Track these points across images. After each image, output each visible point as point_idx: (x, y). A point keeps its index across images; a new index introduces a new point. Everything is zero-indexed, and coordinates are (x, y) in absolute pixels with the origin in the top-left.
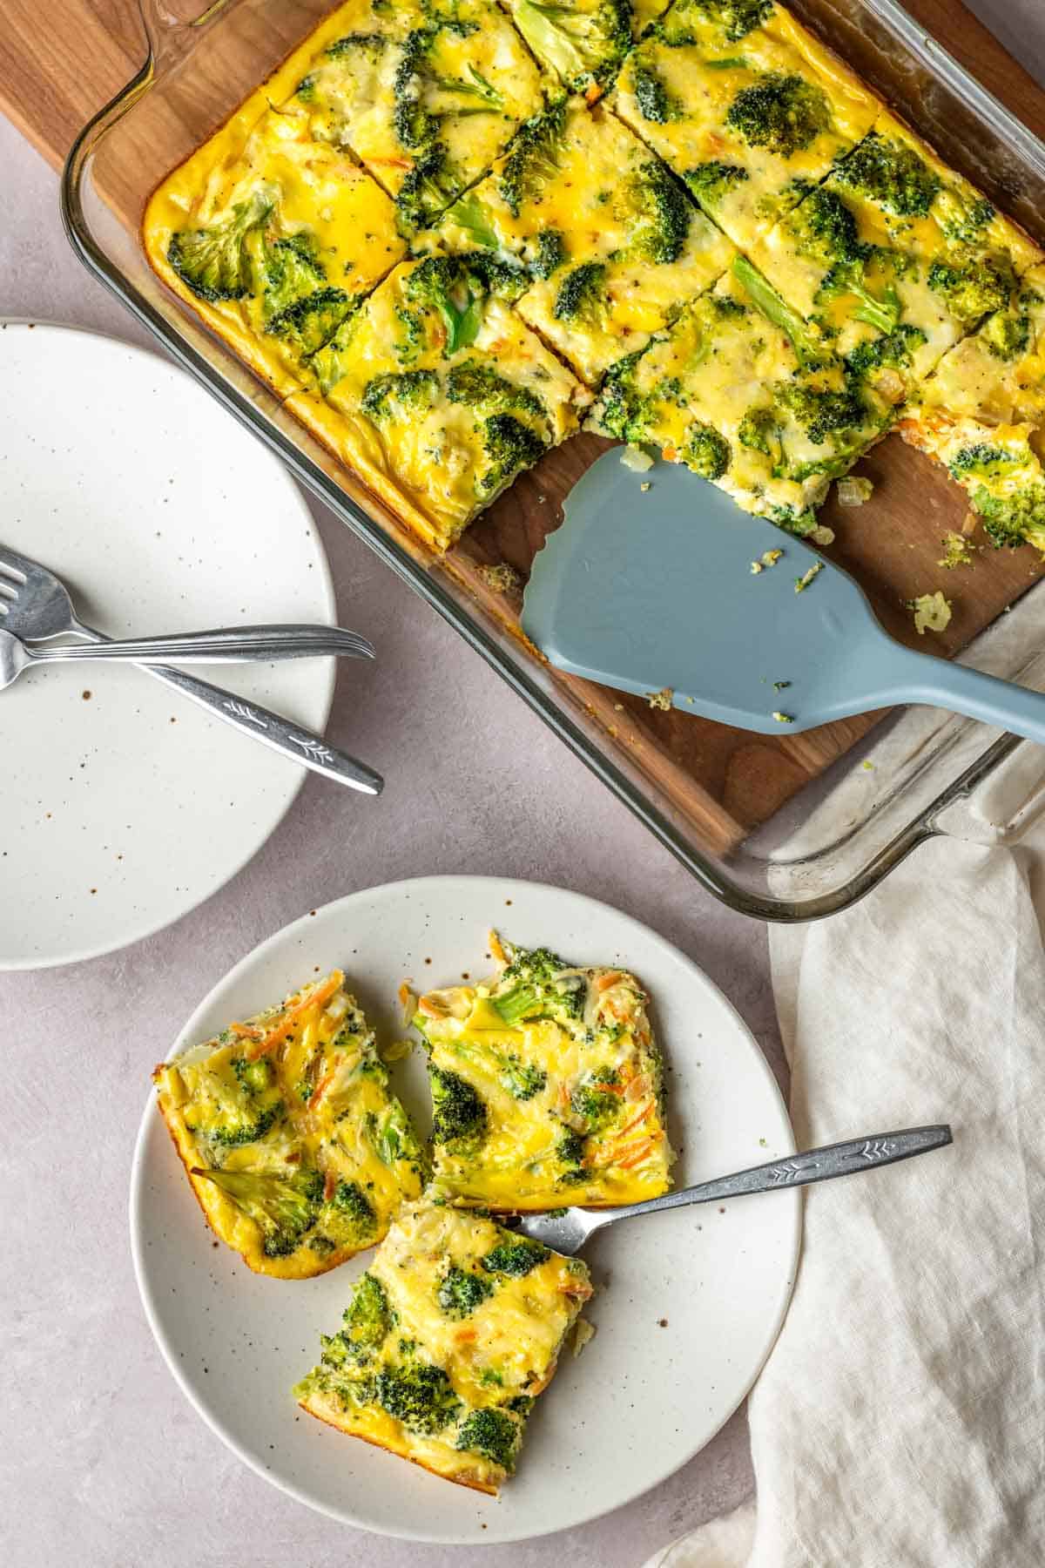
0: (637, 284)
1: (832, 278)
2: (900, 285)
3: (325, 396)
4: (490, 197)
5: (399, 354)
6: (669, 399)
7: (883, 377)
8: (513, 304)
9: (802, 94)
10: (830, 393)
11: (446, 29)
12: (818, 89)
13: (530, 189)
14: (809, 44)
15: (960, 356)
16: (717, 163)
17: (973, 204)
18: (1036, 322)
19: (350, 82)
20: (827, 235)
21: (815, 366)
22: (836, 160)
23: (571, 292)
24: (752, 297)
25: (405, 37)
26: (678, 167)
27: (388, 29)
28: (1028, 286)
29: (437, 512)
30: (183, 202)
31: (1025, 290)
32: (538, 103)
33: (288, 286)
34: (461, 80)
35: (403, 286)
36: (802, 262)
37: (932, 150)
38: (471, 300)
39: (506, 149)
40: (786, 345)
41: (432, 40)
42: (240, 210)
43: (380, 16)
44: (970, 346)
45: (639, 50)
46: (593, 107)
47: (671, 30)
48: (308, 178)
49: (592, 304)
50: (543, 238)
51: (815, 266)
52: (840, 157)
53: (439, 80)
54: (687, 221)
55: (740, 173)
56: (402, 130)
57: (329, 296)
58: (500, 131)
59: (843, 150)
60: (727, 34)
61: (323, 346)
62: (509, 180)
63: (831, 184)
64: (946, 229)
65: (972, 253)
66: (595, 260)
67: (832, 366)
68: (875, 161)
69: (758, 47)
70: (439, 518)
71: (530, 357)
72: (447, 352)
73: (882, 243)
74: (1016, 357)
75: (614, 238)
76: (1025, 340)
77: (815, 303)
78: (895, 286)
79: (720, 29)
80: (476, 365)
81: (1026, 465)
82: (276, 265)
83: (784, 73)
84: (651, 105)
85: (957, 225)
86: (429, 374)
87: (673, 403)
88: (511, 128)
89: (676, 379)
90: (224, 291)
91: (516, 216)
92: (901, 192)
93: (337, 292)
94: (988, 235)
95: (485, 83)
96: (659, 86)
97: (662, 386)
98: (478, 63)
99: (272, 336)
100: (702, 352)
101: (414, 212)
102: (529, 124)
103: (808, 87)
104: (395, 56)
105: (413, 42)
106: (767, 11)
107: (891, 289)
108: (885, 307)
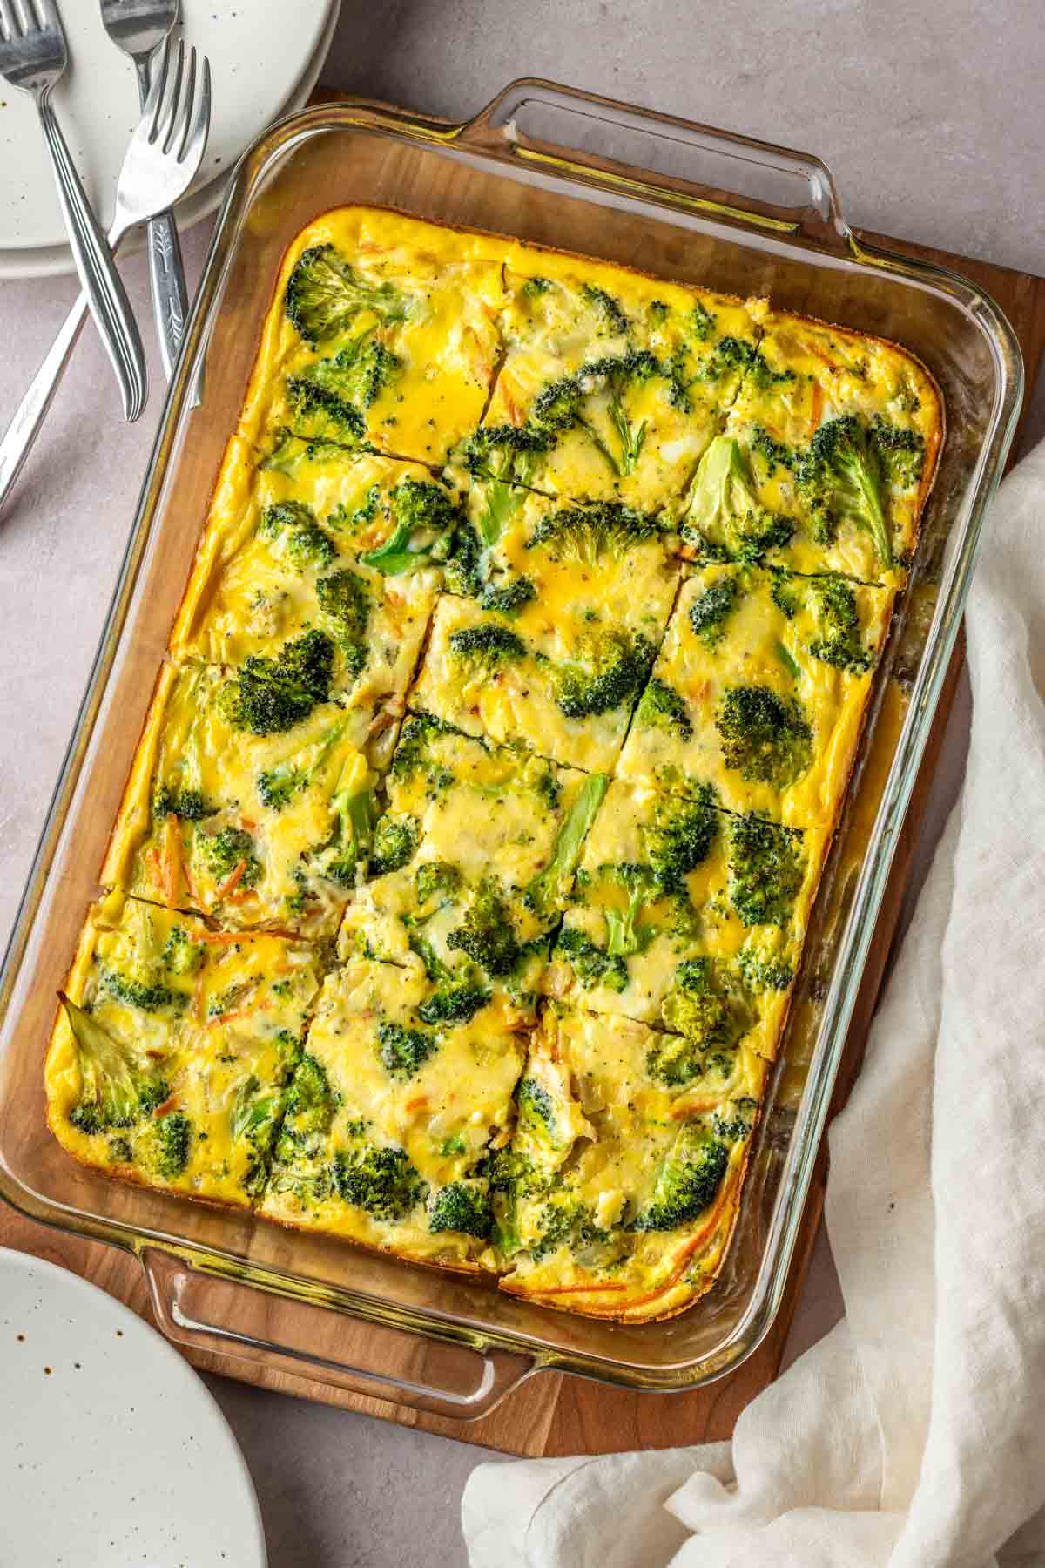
0: (525, 694)
1: (635, 870)
2: (663, 938)
3: (260, 467)
4: (532, 513)
5: (336, 512)
6: (431, 781)
7: (562, 969)
8: (445, 591)
9: (798, 746)
10: (511, 929)
11: (670, 382)
12: (812, 759)
13: (560, 544)
14: (849, 727)
15: (626, 1029)
16: (683, 703)
17: (782, 964)
18: (703, 1084)
19: (568, 322)
20: (672, 842)
21: (532, 903)
22: (752, 813)
23: (480, 638)
24: (572, 808)
25: (640, 349)
26: (659, 669)
27: (639, 330)
28: (735, 1055)
29: (207, 633)
30: (367, 236)
31: (729, 1055)
32: (647, 507)
33: (342, 377)
34: (630, 423)
35: (401, 481)
36: (634, 834)
37: (814, 896)
38: (426, 551)
39: (589, 503)
40: (540, 865)
41: (651, 376)
42: (387, 290)
43: (647, 316)
44: (640, 1032)
45: (752, 570)
46: (675, 560)
47: (792, 587)
48: (455, 336)
49: (481, 664)
50: (522, 582)
51: (635, 847)
52: (758, 816)
53: (617, 402)
54: (614, 705)
55: (687, 732)
56: (547, 395)
57: (352, 418)
58: (600, 487)
59: (766, 814)
60: (816, 643)
61: (306, 439)
62: (556, 519)
63: (726, 820)
64: (744, 951)
65: (734, 988)
66: (526, 644)
67: (540, 919)
68: (771, 847)
69: (818, 680)
70: (201, 637)
71: (401, 635)
72: (363, 556)
73: (695, 898)
74: (658, 1082)
75: (558, 649)
76: (681, 1081)
77: (601, 868)
78: (659, 934)
79: (818, 634)
80: (366, 591)
81: (554, 1149)
82: (355, 354)
83: (807, 718)
84: (705, 611)
85: (753, 959)
86: (333, 550)
87: (428, 786)
88: (609, 495)
89: (453, 779)
90: (301, 320)
91: (527, 546)
92: (752, 890)
93: (361, 425)
94: (761, 994)
95: (640, 446)
96: (726, 609)
97: (440, 769)
98: (654, 431)
99: (286, 387)
100: (494, 790)
101: (477, 451)
102: (624, 510)
103: (808, 748)
104: (617, 348)
105: (639, 359)
106: (859, 667)
107: (653, 932)
108: (631, 936)
